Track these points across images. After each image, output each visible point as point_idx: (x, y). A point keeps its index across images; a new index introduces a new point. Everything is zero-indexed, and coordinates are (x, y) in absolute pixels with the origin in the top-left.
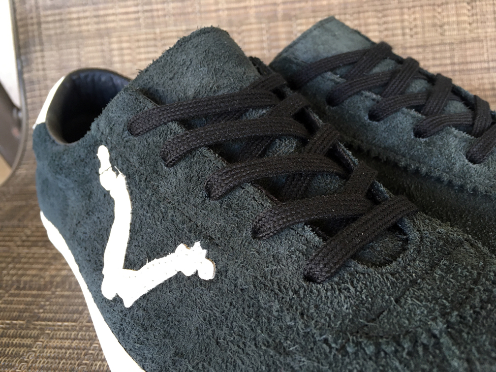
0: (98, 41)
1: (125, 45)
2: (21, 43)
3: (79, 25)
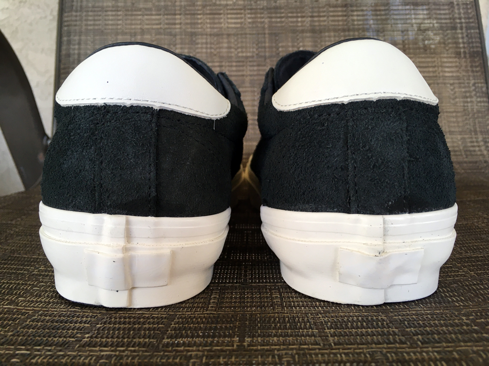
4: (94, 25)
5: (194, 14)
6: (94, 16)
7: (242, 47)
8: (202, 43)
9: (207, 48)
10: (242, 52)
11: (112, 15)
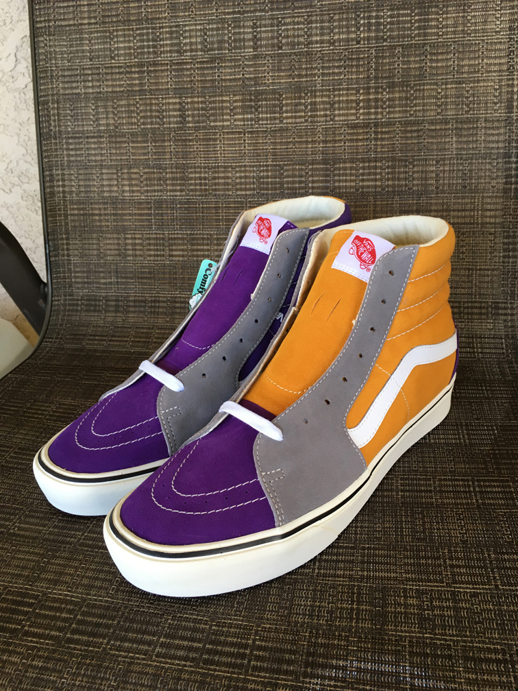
0: (115, 236)
1: (137, 241)
2: (49, 231)
3: (100, 221)
4: (76, 155)
5: (185, 140)
6: (76, 143)
7: (241, 183)
8: (195, 179)
9: (201, 185)
10: (241, 190)
11: (94, 143)
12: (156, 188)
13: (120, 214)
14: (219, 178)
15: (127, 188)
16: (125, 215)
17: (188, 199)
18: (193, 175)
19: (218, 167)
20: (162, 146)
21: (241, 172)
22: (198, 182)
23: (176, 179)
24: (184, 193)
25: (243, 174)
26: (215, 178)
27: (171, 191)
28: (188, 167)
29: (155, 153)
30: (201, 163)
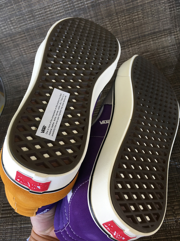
12: (23, 24)
13: (14, 40)
14: (47, 11)
15: (12, 28)
16: (16, 39)
17: (38, 25)
18: (36, 14)
19: (45, 7)
20: (19, 5)
21: (55, 6)
22: (39, 16)
23: (30, 17)
24: (35, 23)
25: (57, 7)
26: (46, 12)
27: (30, 23)
28: (33, 11)
29: (17, 9)
30: (38, 7)
